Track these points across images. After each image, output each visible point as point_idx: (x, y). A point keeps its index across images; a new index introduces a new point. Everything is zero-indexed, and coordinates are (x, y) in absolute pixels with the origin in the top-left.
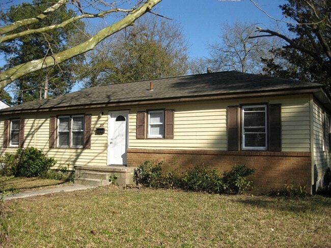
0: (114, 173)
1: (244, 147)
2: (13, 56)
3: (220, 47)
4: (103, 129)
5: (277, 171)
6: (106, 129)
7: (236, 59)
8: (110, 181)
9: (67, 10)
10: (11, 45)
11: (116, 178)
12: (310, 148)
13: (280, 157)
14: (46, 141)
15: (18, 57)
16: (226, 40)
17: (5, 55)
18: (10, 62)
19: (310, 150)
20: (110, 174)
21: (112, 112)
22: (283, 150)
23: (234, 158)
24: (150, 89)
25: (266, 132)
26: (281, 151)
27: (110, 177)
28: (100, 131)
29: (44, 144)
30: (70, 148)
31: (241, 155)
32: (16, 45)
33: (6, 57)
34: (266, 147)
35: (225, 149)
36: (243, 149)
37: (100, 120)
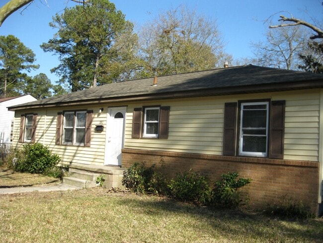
0: (103, 175)
1: (241, 152)
2: (67, 56)
3: (264, 45)
4: (102, 126)
5: (276, 183)
6: (105, 126)
7: (281, 58)
8: (97, 183)
9: (116, 12)
10: (65, 45)
11: (103, 180)
12: (318, 157)
13: (281, 167)
14: (52, 138)
15: (71, 57)
16: (270, 38)
17: (60, 55)
18: (64, 61)
19: (318, 159)
20: (98, 175)
21: (112, 108)
22: (286, 158)
23: (229, 164)
24: (154, 84)
25: (267, 135)
26: (282, 159)
27: (98, 178)
28: (99, 129)
29: (51, 140)
30: (72, 146)
31: (236, 162)
32: (70, 46)
33: (60, 57)
34: (266, 153)
35: (220, 154)
36: (240, 155)
37: (100, 117)
